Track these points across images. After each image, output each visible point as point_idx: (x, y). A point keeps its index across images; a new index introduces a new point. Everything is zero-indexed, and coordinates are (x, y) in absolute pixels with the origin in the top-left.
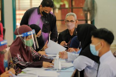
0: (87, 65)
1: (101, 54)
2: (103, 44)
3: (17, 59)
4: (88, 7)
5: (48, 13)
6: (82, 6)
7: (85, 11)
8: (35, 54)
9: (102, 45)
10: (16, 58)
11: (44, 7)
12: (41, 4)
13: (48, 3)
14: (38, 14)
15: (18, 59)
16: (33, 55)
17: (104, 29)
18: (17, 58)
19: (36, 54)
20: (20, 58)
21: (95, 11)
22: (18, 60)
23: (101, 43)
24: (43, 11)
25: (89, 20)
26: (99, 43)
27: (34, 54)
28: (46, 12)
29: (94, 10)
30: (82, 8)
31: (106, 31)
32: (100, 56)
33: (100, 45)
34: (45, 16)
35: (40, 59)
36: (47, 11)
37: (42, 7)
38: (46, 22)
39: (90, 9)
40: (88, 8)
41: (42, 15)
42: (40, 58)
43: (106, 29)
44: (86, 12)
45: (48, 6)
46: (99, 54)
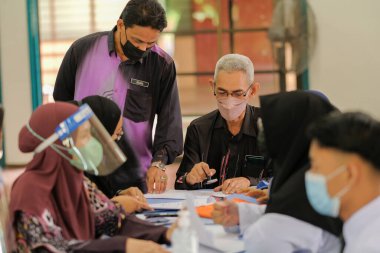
0: (294, 246)
1: (348, 208)
2: (355, 171)
3: (38, 229)
4: (287, 25)
5: (143, 48)
6: (265, 24)
7: (276, 39)
8: (102, 206)
9: (350, 176)
10: (36, 226)
11: (131, 26)
12: (121, 18)
13: (145, 13)
14: (110, 54)
15: (42, 229)
16: (95, 211)
17: (359, 113)
18: (40, 225)
19: (106, 205)
20: (51, 224)
21: (311, 41)
22: (43, 233)
23: (349, 169)
24: (128, 42)
25: (291, 70)
26: (341, 170)
27: (97, 208)
28: (136, 45)
29: (306, 39)
30: (265, 30)
31: (367, 121)
32: (344, 216)
33: (345, 175)
34: (134, 62)
35: (120, 225)
36: (141, 42)
37: (123, 28)
38: (140, 83)
39: (293, 33)
40: (287, 31)
41: (126, 58)
42: (123, 222)
43: (365, 115)
44: (279, 45)
45: (143, 23)
46: (342, 208)
